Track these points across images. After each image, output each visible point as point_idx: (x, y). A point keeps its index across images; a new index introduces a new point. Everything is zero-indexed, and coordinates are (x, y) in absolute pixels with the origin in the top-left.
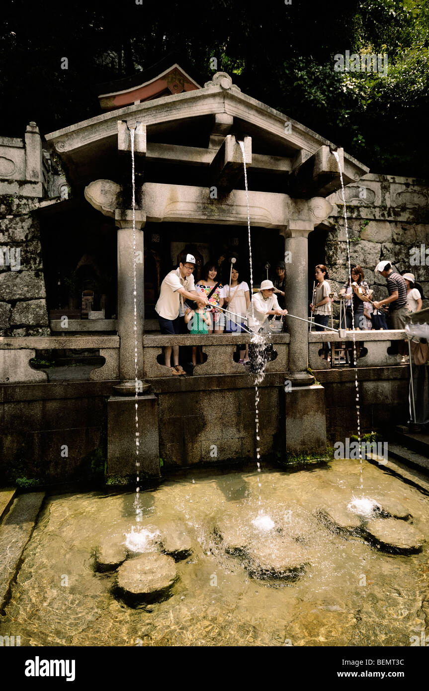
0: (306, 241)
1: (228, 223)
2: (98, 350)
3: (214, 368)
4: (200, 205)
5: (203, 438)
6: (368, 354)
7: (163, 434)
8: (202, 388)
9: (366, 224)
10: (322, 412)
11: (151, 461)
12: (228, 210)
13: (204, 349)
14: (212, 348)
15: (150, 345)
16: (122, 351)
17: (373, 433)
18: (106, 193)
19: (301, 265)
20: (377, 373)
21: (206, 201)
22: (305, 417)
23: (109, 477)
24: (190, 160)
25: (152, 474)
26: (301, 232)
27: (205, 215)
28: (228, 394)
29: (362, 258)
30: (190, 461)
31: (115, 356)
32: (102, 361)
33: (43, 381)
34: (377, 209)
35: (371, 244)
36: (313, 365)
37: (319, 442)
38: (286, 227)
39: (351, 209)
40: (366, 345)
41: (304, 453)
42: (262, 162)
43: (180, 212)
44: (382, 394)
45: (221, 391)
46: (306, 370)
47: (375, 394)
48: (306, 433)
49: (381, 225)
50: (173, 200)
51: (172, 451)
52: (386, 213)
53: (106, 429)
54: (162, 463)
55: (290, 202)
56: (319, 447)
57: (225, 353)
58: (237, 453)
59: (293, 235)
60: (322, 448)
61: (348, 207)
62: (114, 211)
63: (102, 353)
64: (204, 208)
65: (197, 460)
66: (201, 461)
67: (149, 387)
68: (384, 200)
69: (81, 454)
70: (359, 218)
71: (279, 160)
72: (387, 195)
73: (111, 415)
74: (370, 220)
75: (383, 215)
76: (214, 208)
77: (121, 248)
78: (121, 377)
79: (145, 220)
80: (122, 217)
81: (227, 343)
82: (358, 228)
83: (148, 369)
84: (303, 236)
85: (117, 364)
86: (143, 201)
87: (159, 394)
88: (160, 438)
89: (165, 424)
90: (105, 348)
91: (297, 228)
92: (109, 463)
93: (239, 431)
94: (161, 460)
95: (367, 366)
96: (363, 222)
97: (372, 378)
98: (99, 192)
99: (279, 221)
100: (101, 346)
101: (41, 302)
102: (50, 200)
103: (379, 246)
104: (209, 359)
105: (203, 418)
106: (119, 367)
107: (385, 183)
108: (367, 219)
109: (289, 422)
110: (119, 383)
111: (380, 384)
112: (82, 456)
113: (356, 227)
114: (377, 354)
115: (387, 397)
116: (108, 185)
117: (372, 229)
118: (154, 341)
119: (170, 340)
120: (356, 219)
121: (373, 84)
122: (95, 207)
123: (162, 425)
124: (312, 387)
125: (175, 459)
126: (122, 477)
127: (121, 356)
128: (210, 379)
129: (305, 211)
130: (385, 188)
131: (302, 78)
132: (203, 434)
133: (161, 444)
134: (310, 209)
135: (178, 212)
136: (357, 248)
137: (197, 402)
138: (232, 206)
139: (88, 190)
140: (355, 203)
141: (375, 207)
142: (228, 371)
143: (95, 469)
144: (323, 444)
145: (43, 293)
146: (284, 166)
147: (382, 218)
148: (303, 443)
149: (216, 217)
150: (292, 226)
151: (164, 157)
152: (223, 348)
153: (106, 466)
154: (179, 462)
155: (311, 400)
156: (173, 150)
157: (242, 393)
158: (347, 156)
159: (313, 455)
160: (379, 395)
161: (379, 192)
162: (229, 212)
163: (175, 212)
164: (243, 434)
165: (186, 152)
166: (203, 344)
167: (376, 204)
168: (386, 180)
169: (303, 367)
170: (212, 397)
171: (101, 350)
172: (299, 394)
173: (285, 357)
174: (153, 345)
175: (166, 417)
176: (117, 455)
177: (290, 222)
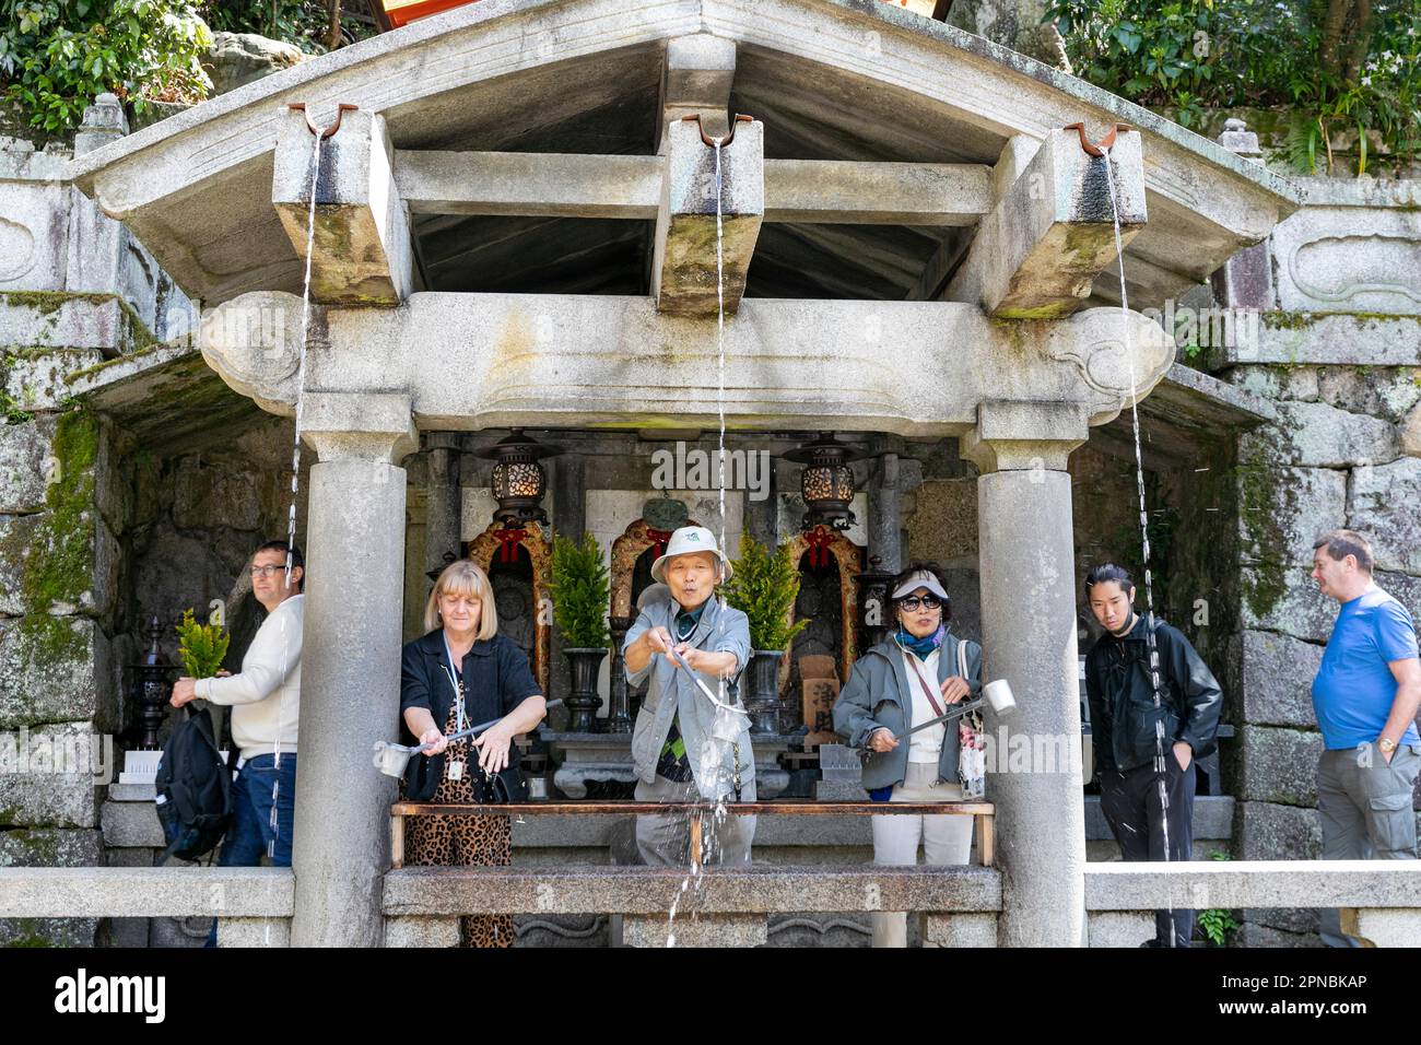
2: (210, 924)
13: (629, 931)
15: (411, 910)
19: (1038, 580)
24: (589, 202)
26: (1036, 448)
38: (968, 430)
50: (516, 350)
55: (983, 333)
59: (1004, 461)
79: (407, 427)
84: (1046, 463)
90: (238, 919)
91: (1017, 434)
99: (939, 408)
100: (222, 909)
118: (428, 890)
119: (492, 885)
150: (995, 427)
151: (491, 199)
163: (522, 393)
165: (574, 174)
166: (624, 909)
171: (221, 928)
174: (421, 910)
177: (985, 412)
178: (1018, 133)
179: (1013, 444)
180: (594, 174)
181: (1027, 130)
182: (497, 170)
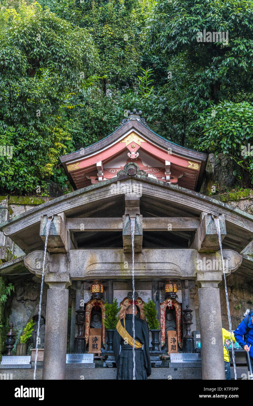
18: (39, 261)
19: (211, 314)
24: (109, 228)
59: (203, 286)
79: (68, 281)
98: (34, 261)
116: (41, 254)
139: (26, 259)
177: (198, 274)
178: (203, 211)
179: (205, 282)
180: (110, 222)
181: (205, 211)
182: (89, 222)
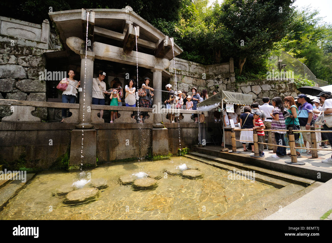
0: (161, 74)
1: (131, 64)
2: (68, 109)
3: (123, 120)
4: (119, 54)
5: (117, 150)
6: (184, 118)
7: (99, 148)
8: (118, 128)
9: (184, 77)
10: (167, 139)
11: (92, 158)
12: (131, 58)
13: (119, 112)
14: (123, 112)
16: (80, 110)
17: (186, 148)
18: (76, 42)
20: (187, 126)
21: (121, 53)
22: (160, 140)
23: (70, 166)
24: (116, 37)
25: (92, 164)
26: (159, 70)
27: (121, 58)
28: (129, 131)
29: (182, 88)
30: (111, 159)
31: (77, 112)
32: (70, 114)
33: (38, 121)
34: (187, 72)
35: (185, 84)
36: (163, 121)
37: (166, 151)
38: (153, 67)
39: (179, 71)
40: (183, 115)
41: (160, 155)
42: (144, 42)
43: (110, 56)
44: (189, 133)
45: (126, 129)
46: (161, 123)
47: (187, 133)
48: (161, 146)
49: (189, 78)
50: (107, 50)
51: (103, 155)
52: (190, 74)
53: (70, 144)
54: (97, 160)
55: (155, 58)
56: (166, 152)
57: (128, 114)
58: (132, 155)
59: (156, 71)
60: (167, 153)
61: (177, 70)
62: (80, 51)
63: (71, 111)
64: (121, 56)
65: (114, 159)
66: (116, 159)
67: (93, 126)
68: (189, 69)
69: (56, 156)
70: (181, 75)
71: (151, 43)
72: (190, 68)
73: (73, 137)
74: (185, 76)
75: (189, 74)
76: (125, 56)
77: (83, 66)
78: (80, 121)
79: (94, 56)
80: (83, 53)
81: (129, 110)
82: (181, 78)
83: (93, 119)
84: (160, 71)
85: (78, 116)
86: (94, 48)
87: (98, 129)
88: (97, 149)
89: (100, 143)
90: (72, 109)
91: (158, 68)
92: (71, 159)
93: (133, 146)
94: (97, 159)
95: (184, 122)
96: (183, 76)
97: (186, 127)
98: (73, 42)
99: (151, 65)
100: (70, 107)
101: (43, 94)
102: (52, 50)
103: (188, 85)
104: (121, 116)
105: (117, 140)
106: (79, 117)
107: (190, 64)
108: (184, 75)
109: (154, 142)
110: (78, 124)
111: (188, 129)
112: (57, 157)
113: (180, 77)
114: (187, 118)
115: (191, 134)
116: (78, 39)
117: (185, 79)
118: (96, 107)
119: (104, 107)
120: (180, 75)
121: (185, 31)
122: (71, 48)
123: (98, 143)
124: (163, 129)
125: (104, 158)
126: (77, 165)
127: (80, 113)
128: (121, 124)
129: (161, 63)
130: (190, 66)
131: (161, 24)
132: (117, 147)
133: (97, 152)
134: (162, 62)
135: (109, 55)
136: (181, 85)
137: (115, 134)
138: (132, 56)
139: (68, 40)
140: (179, 69)
141: (186, 72)
142: (129, 121)
143: (63, 163)
144: (167, 151)
145: (45, 90)
146: (153, 46)
147: (189, 76)
148: (160, 151)
149: (126, 60)
150: (156, 67)
152: (127, 112)
153: (69, 161)
154: (106, 160)
155: (163, 133)
156: (108, 32)
157: (135, 131)
158: (176, 45)
159: (164, 155)
160: (188, 134)
161: (188, 67)
162: (131, 59)
163: (108, 55)
164: (135, 148)
166: (118, 110)
167: (187, 71)
168: (190, 63)
169: (160, 121)
170: (122, 132)
171: (70, 109)
172: (158, 131)
173: (153, 117)
174: (95, 109)
175: (101, 140)
176: (75, 155)
178: (159, 39)
182: (105, 31)
